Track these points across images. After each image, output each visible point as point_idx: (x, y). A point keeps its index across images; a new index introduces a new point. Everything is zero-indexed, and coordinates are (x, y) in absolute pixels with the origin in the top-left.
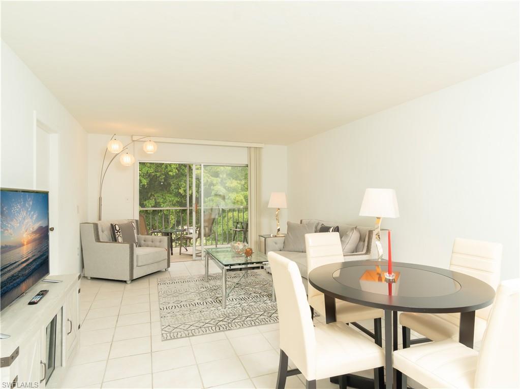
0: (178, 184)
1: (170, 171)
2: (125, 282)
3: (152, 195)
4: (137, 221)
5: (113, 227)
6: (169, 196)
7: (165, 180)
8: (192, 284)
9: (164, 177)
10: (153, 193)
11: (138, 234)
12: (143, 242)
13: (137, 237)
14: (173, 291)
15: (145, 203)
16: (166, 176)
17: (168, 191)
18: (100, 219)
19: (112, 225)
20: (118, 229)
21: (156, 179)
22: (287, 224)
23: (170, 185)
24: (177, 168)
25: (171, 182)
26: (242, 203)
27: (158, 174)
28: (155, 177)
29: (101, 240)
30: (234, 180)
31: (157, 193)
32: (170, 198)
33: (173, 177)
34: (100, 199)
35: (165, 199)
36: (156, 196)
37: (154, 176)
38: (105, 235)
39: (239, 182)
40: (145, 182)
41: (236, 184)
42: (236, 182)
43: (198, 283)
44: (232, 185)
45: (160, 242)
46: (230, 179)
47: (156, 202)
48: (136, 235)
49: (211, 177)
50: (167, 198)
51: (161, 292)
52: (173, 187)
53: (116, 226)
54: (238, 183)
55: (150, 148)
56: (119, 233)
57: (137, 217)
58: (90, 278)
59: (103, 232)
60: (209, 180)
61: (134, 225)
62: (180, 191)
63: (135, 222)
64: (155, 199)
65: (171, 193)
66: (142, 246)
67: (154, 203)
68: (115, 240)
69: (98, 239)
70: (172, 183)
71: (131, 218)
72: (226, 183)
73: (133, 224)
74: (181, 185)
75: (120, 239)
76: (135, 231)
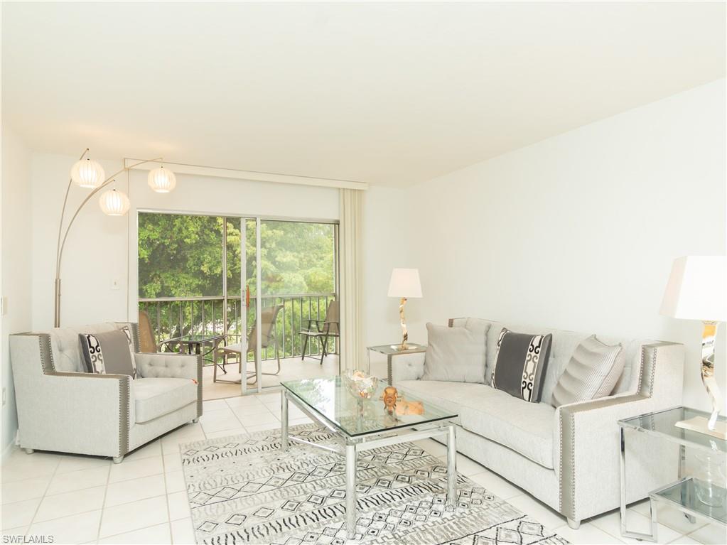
0: (199, 259)
1: (187, 237)
2: (111, 459)
3: (155, 274)
4: (134, 326)
5: (84, 341)
6: (184, 278)
7: (179, 250)
8: (255, 458)
9: (176, 246)
10: (158, 273)
11: (137, 350)
12: (146, 368)
13: (135, 356)
14: (218, 481)
15: (144, 287)
16: (179, 245)
17: (183, 270)
18: (57, 324)
19: (81, 337)
20: (94, 344)
21: (163, 249)
22: (427, 327)
23: (185, 260)
24: (197, 233)
25: (188, 254)
26: (301, 287)
27: (167, 242)
28: (162, 247)
29: (57, 369)
30: (288, 252)
31: (164, 272)
32: (185, 279)
33: (191, 246)
34: (58, 283)
35: (178, 282)
36: (163, 276)
37: (159, 245)
38: (66, 358)
39: (296, 254)
40: (145, 254)
41: (292, 258)
42: (292, 255)
43: (267, 454)
44: (285, 260)
45: (183, 366)
46: (281, 250)
47: (162, 287)
48: (132, 354)
49: (251, 247)
50: (182, 280)
51: (192, 487)
52: (190, 263)
53: (91, 338)
54: (293, 256)
55: (162, 181)
56: (96, 353)
57: (135, 318)
58: (31, 452)
59: (61, 350)
60: (249, 251)
61: (129, 334)
62: (202, 268)
63: (130, 327)
64: (162, 282)
65: (187, 273)
66: (147, 377)
67: (160, 288)
68: (89, 369)
69: (49, 368)
70: (189, 256)
71: (122, 319)
72: (276, 257)
73: (127, 332)
74: (204, 259)
75: (99, 366)
76: (131, 347)
